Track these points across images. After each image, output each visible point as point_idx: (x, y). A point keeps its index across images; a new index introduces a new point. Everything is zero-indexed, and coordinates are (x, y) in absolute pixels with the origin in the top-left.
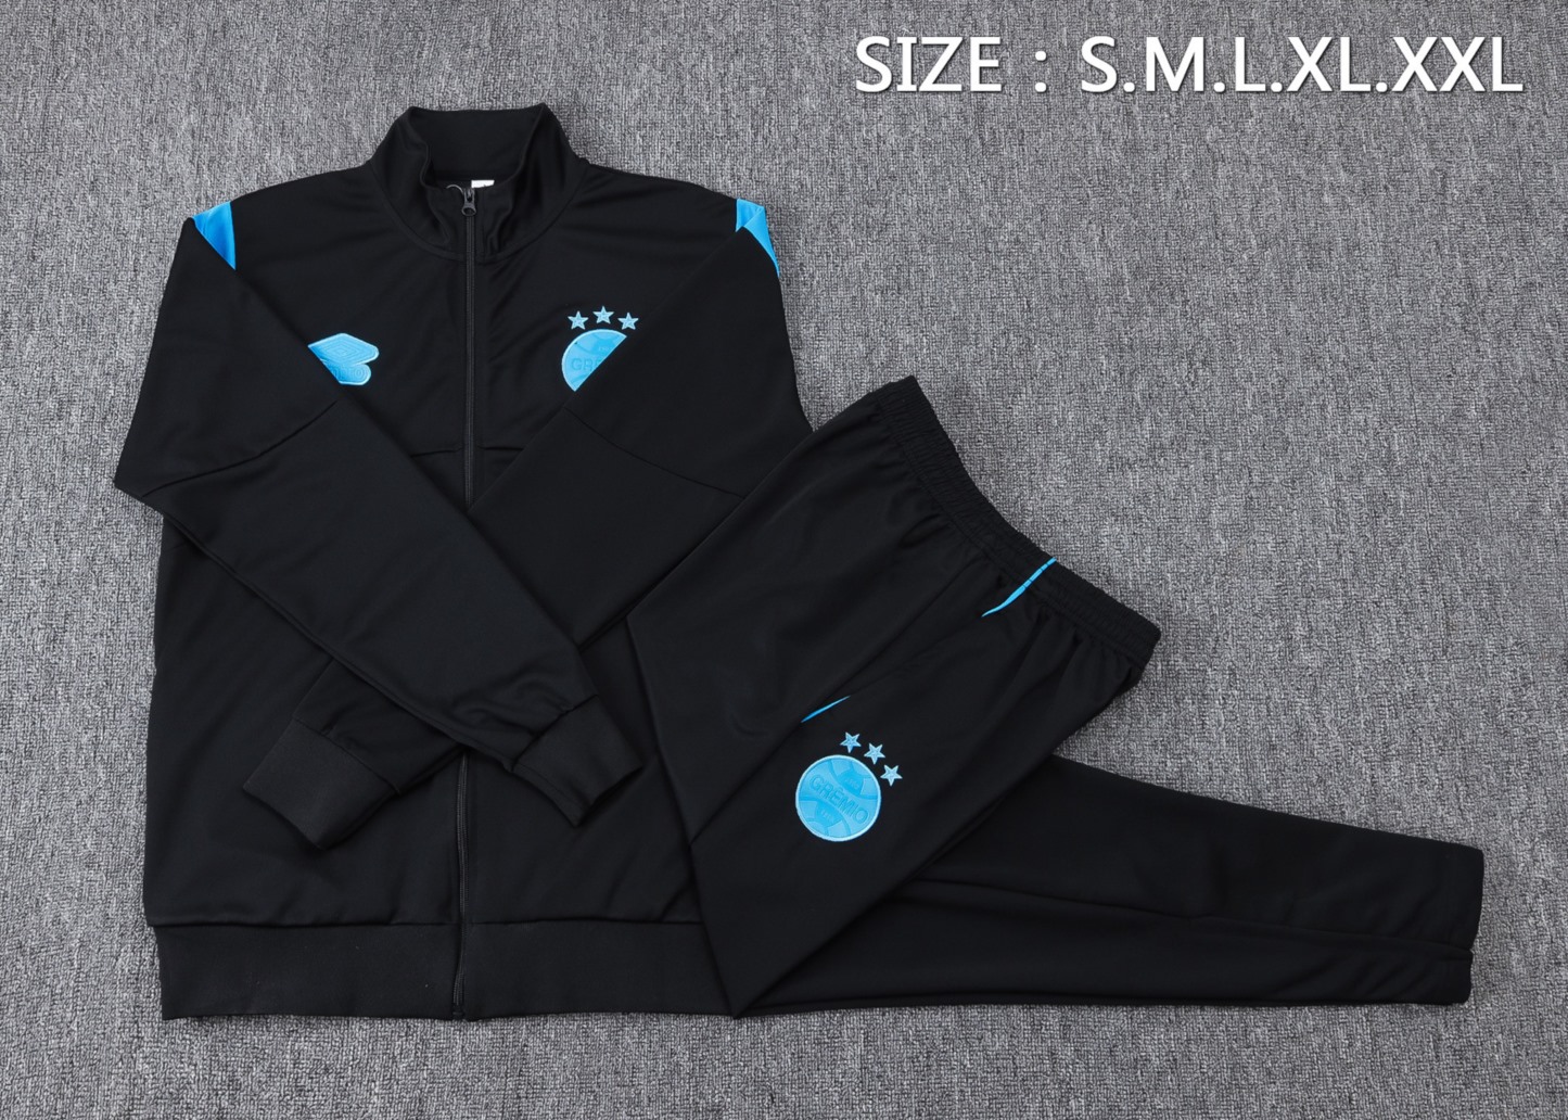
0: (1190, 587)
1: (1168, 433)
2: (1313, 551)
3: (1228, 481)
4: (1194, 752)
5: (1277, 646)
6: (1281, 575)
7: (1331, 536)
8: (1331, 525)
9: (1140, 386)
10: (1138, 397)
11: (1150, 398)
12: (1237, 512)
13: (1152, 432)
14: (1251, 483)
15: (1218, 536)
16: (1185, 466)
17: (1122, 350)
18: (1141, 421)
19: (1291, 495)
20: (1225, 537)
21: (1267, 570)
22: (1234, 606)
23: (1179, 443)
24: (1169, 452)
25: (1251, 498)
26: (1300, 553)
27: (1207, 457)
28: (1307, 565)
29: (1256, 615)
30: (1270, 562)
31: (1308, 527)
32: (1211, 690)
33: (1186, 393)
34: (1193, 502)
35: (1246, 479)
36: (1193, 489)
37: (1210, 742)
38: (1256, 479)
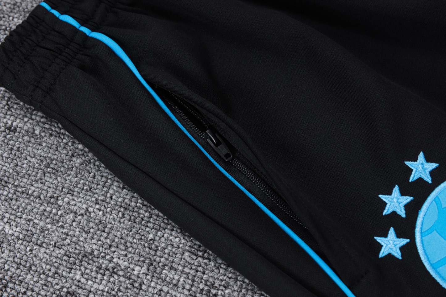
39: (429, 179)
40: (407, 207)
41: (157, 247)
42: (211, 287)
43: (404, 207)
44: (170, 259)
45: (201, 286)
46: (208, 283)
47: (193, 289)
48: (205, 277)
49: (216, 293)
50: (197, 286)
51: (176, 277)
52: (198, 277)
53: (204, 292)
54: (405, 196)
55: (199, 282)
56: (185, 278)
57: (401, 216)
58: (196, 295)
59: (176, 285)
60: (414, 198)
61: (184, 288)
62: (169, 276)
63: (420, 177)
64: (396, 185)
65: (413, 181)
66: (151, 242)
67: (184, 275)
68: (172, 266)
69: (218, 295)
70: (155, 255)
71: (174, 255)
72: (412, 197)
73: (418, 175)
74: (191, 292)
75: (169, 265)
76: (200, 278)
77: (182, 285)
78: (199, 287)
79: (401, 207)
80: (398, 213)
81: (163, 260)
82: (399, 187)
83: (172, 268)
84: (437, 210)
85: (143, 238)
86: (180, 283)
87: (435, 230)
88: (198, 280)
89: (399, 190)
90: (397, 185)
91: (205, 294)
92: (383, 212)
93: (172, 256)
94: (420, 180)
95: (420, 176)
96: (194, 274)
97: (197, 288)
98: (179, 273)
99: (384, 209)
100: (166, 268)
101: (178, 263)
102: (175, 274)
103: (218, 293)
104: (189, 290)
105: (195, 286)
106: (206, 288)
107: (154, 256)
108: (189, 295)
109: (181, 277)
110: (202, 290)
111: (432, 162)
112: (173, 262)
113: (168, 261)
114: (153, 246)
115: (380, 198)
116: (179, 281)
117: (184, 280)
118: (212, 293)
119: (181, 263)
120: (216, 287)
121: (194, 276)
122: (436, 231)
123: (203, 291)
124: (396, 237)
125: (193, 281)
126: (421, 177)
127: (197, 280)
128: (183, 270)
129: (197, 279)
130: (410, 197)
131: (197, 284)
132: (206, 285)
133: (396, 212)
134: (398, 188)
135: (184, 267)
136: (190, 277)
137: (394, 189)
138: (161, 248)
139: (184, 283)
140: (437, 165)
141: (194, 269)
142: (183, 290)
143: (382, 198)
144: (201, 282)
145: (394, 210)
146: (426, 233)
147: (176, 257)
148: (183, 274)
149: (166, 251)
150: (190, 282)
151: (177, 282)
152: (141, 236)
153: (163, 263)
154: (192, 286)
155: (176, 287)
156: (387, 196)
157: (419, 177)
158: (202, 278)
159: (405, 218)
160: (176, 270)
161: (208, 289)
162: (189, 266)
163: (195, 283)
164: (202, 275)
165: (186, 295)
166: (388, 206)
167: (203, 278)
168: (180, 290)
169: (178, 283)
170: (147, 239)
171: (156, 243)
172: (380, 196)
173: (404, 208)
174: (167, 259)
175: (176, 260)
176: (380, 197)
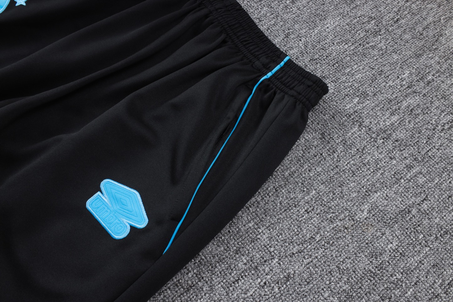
0: (319, 211)
1: (401, 134)
2: (415, 280)
3: (407, 189)
4: (211, 288)
5: (331, 298)
6: (380, 267)
7: (436, 285)
8: (443, 281)
9: (412, 101)
10: (405, 104)
11: (411, 111)
12: (392, 209)
13: (392, 124)
14: (418, 204)
15: (366, 207)
16: (391, 158)
17: (422, 79)
18: (392, 114)
19: (437, 237)
20: (369, 212)
21: (374, 255)
22: (332, 248)
23: (400, 145)
24: (390, 142)
25: (409, 212)
26: (407, 272)
27: (409, 167)
28: (402, 282)
29: (339, 268)
30: (381, 254)
31: (426, 265)
32: (264, 270)
33: (434, 130)
34: (373, 176)
35: (418, 200)
36: (381, 171)
37: (228, 294)
38: (425, 206)
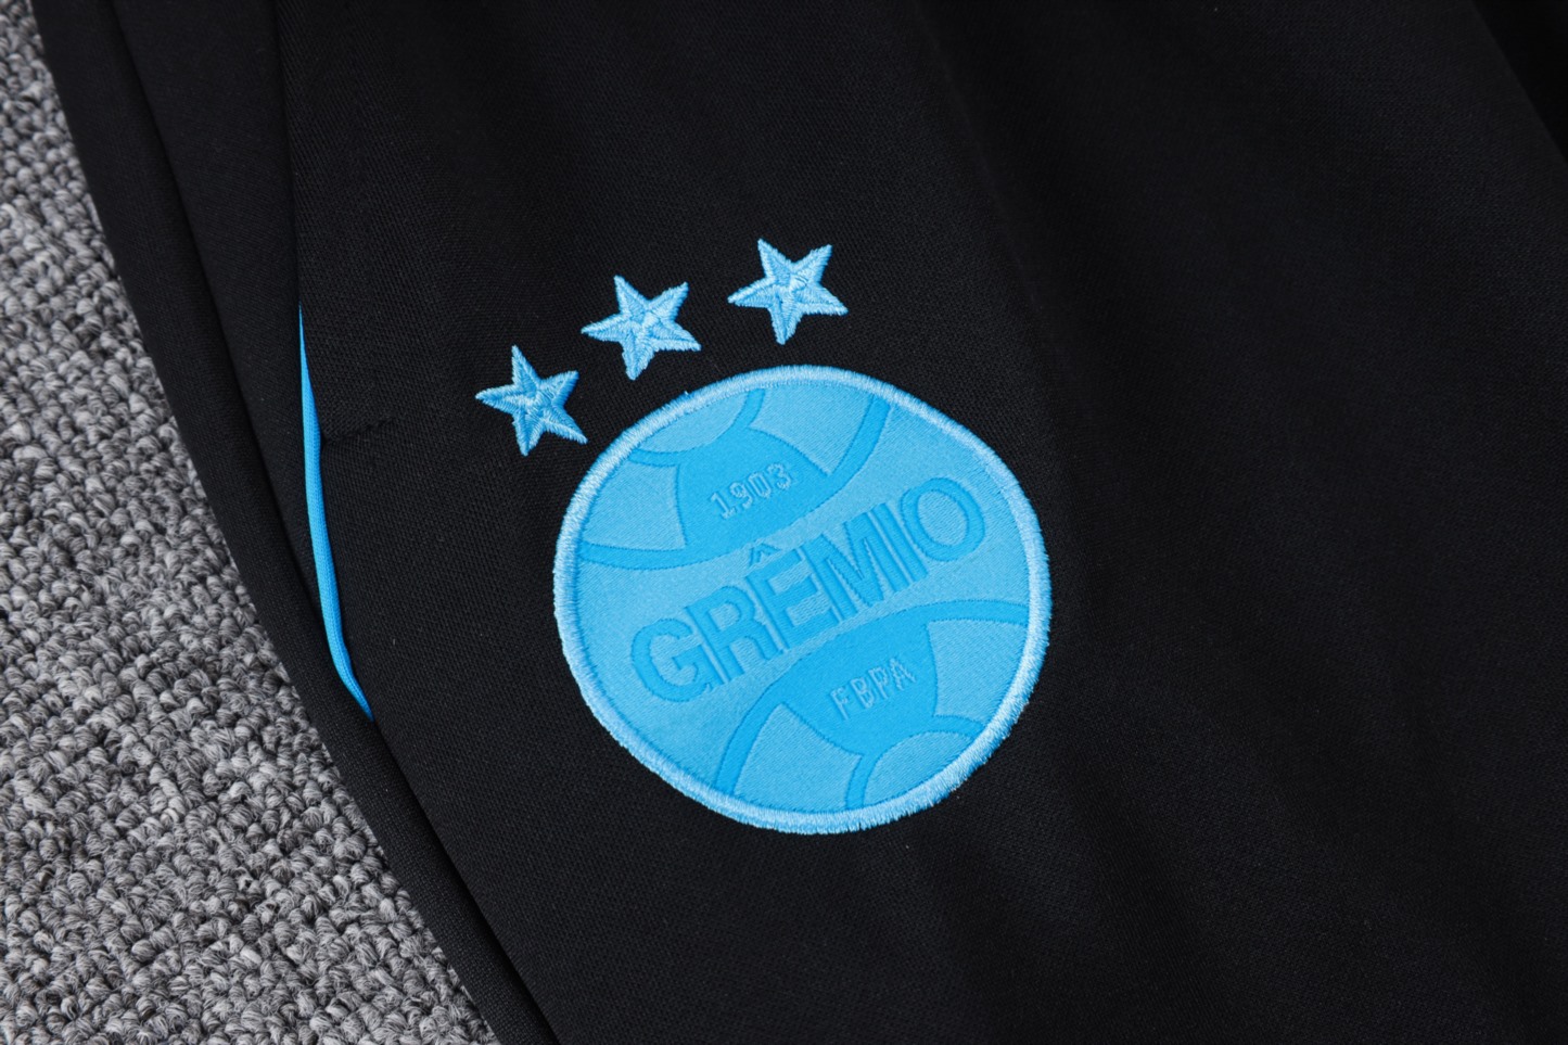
39: (783, 331)
40: (663, 359)
41: (32, 128)
42: (109, 322)
43: (655, 353)
44: (47, 183)
45: (83, 307)
46: (107, 311)
47: (56, 302)
48: (109, 288)
49: (109, 348)
50: (70, 298)
51: (29, 244)
52: (89, 277)
53: (80, 329)
54: (684, 328)
55: (84, 292)
56: (52, 257)
57: (625, 367)
58: (53, 322)
59: (14, 264)
60: (702, 348)
61: (31, 284)
62: (13, 226)
63: (767, 306)
64: (685, 284)
65: (738, 304)
66: (25, 106)
67: (54, 250)
68: (38, 205)
69: (114, 358)
70: (15, 148)
71: (63, 179)
72: (699, 342)
73: (765, 301)
74: (44, 305)
75: (34, 197)
76: (93, 281)
77: (31, 273)
78: (75, 307)
79: (649, 348)
80: (625, 355)
81: (24, 173)
82: (688, 293)
83: (34, 210)
84: (731, 422)
85: (10, 81)
86: (29, 265)
87: (673, 469)
88: (85, 285)
89: (681, 301)
90: (689, 286)
91: (77, 335)
92: (589, 324)
93: (57, 178)
94: (761, 317)
95: (771, 305)
96: (86, 262)
97: (67, 307)
98: (45, 236)
99: (599, 318)
100: (20, 201)
101: (61, 208)
102: (33, 232)
103: (116, 350)
104: (43, 299)
105: (66, 298)
106: (92, 320)
107: (10, 148)
108: (33, 311)
109: (44, 248)
110: (79, 319)
111: (834, 292)
112: (48, 195)
113: (34, 186)
114: (22, 121)
115: (613, 286)
116: (30, 257)
117: (49, 262)
118: (99, 343)
119: (70, 210)
120: (122, 333)
121: (82, 268)
122: (678, 470)
123: (77, 324)
124: (563, 402)
125: (70, 280)
126: (770, 310)
127: (81, 283)
128: (61, 235)
129: (83, 279)
130: (692, 339)
131: (74, 294)
132: (99, 311)
133: (622, 351)
134: (685, 295)
135: (72, 226)
136: (68, 265)
137: (671, 291)
138: (41, 139)
139: (40, 269)
140: (841, 310)
141: (93, 249)
142: (25, 288)
143: (619, 289)
144: (90, 295)
145: (621, 342)
146: (647, 459)
147: (66, 184)
148: (54, 243)
149: (51, 155)
150: (57, 274)
151: (23, 256)
152: (6, 73)
153: (19, 183)
154: (58, 291)
155: (11, 270)
156: (635, 295)
157: (762, 306)
158: (97, 286)
159: (631, 381)
160: (43, 221)
161: (94, 325)
162: (86, 232)
163: (71, 290)
164: (103, 276)
165: (23, 306)
166: (616, 319)
167: (103, 289)
168: (16, 283)
169: (22, 261)
170: (22, 89)
171: (36, 118)
172: (619, 281)
173: (652, 354)
174: (37, 179)
175: (61, 195)
176: (617, 283)
